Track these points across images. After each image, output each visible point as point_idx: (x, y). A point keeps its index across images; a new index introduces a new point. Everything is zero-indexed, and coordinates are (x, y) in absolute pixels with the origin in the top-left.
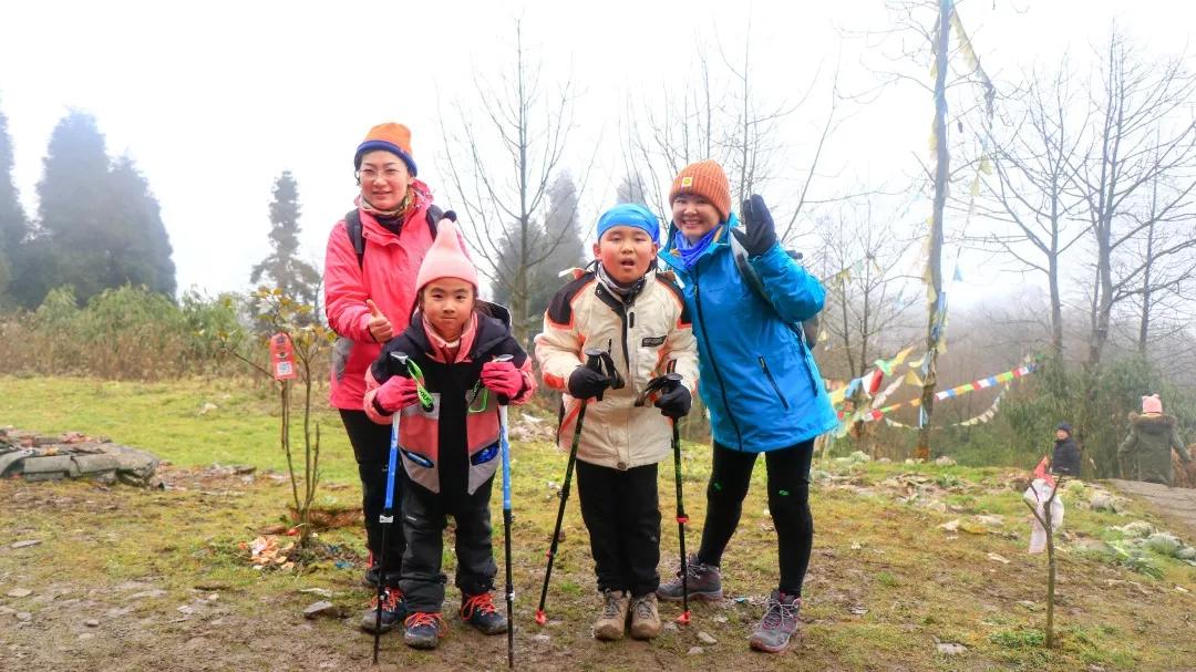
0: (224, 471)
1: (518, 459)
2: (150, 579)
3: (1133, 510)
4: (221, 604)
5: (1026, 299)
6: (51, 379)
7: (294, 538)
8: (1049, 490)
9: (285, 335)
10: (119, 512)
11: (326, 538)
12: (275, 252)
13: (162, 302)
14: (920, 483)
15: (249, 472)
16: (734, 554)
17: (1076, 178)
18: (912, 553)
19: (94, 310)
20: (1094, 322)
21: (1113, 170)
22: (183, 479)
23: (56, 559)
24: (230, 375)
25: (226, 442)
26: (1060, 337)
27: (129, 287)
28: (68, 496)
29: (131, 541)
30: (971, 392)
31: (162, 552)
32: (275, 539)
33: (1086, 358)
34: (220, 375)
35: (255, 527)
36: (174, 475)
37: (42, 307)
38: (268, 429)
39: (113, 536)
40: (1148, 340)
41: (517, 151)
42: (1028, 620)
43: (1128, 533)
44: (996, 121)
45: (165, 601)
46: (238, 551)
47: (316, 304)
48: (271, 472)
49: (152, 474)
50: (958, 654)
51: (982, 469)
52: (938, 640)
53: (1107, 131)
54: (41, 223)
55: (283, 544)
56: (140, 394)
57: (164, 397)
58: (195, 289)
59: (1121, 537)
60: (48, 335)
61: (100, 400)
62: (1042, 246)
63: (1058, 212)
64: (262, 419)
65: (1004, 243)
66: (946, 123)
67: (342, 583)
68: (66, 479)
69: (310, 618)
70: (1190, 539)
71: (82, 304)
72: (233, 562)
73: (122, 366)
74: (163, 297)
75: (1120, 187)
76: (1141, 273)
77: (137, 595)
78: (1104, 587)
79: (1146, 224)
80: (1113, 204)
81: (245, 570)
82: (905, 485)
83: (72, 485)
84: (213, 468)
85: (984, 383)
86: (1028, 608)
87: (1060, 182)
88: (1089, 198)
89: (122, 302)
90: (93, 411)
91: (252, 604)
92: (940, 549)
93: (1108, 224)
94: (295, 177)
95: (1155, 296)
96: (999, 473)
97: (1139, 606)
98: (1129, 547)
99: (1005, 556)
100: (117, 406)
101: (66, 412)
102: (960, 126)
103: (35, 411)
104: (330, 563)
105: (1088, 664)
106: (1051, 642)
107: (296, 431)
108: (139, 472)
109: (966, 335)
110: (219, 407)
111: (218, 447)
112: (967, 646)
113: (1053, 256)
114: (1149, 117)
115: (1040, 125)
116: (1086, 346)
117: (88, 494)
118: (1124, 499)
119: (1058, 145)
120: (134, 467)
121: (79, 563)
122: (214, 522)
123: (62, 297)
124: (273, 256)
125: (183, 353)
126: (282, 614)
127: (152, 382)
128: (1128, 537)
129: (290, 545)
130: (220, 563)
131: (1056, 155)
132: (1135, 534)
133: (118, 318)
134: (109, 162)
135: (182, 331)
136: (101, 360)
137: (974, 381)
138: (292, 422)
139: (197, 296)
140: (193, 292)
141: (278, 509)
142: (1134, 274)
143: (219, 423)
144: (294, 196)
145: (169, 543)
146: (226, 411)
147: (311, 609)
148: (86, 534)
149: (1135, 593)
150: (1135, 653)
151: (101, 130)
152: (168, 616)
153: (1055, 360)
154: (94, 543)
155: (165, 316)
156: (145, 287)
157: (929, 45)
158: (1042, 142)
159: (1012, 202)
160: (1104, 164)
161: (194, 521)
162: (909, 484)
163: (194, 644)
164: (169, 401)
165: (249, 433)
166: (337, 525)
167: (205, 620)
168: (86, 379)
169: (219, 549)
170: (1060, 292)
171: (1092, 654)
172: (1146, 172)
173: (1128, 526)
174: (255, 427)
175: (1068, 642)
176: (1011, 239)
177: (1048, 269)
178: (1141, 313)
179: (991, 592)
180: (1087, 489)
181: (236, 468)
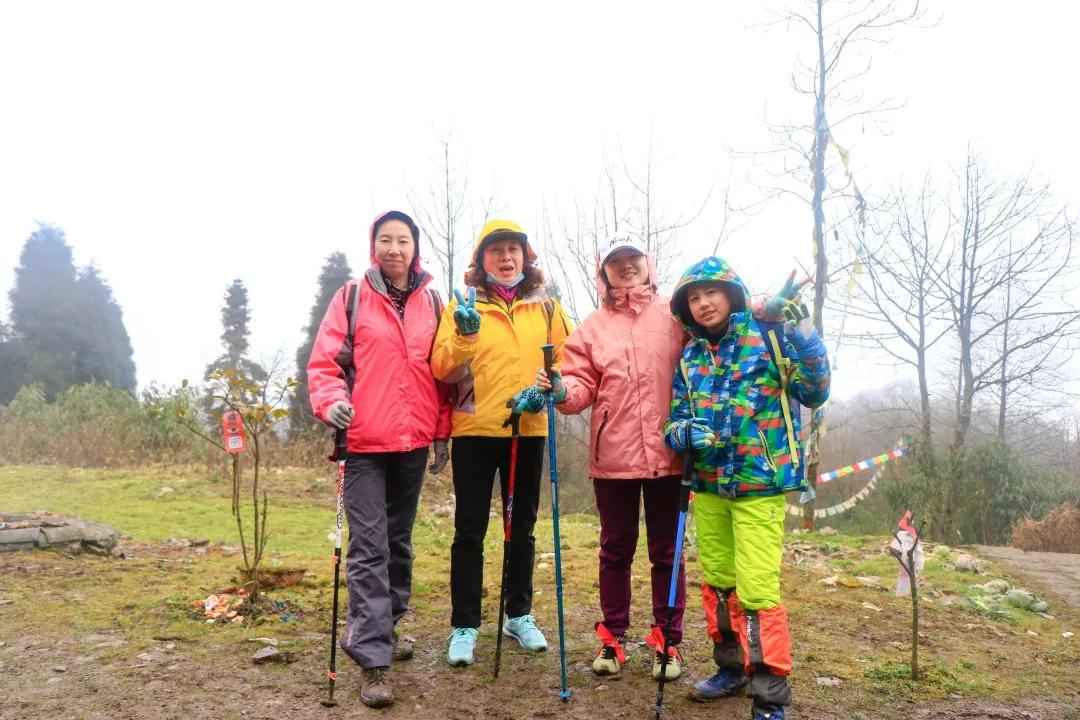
0: (180, 544)
1: (447, 533)
2: (113, 631)
3: (993, 571)
4: (177, 652)
5: (899, 390)
6: (20, 467)
7: (244, 596)
8: (911, 540)
9: (236, 412)
10: (84, 576)
11: (272, 596)
12: (226, 352)
13: (123, 396)
14: (806, 550)
15: (203, 544)
16: (638, 606)
17: (939, 282)
18: (795, 602)
19: (61, 404)
20: (959, 409)
21: (972, 275)
22: (143, 550)
23: (27, 616)
24: (186, 462)
25: (181, 521)
26: (928, 422)
27: (94, 383)
28: (38, 564)
29: (95, 600)
30: (852, 474)
31: (123, 609)
32: (227, 598)
33: (952, 442)
34: (176, 462)
35: (208, 588)
36: (133, 547)
37: (14, 402)
38: (219, 509)
39: (78, 596)
40: (1006, 425)
41: (446, 260)
42: (896, 657)
43: (988, 590)
44: (868, 230)
45: (127, 650)
46: (193, 607)
47: (264, 399)
48: (222, 544)
49: (114, 545)
50: (834, 686)
51: (860, 538)
52: (817, 674)
53: (965, 241)
54: (13, 327)
55: (234, 601)
56: (103, 479)
57: (124, 482)
58: (154, 385)
59: (982, 593)
60: (18, 427)
61: (66, 485)
62: (911, 342)
63: (925, 312)
64: (215, 500)
65: (877, 340)
66: (823, 231)
67: (286, 633)
68: (35, 550)
69: (258, 662)
70: (1043, 596)
71: (50, 399)
72: (188, 617)
73: (86, 454)
74: (125, 393)
75: (979, 290)
76: (998, 366)
77: (101, 645)
78: (964, 631)
79: (1001, 323)
80: (973, 304)
81: (199, 623)
82: (792, 552)
83: (41, 554)
84: (169, 541)
85: (863, 465)
86: (897, 648)
87: (926, 285)
88: (951, 300)
89: (87, 398)
90: (59, 494)
91: (205, 651)
92: (820, 600)
93: (969, 324)
94: (245, 285)
95: (1012, 385)
96: (875, 540)
97: (994, 646)
98: (989, 602)
99: (877, 605)
100: (82, 491)
101: (34, 496)
102: (836, 234)
103: (6, 494)
104: (277, 616)
105: (948, 693)
106: (916, 674)
107: (247, 510)
108: (102, 543)
109: (846, 422)
110: (175, 489)
111: (174, 525)
112: (843, 679)
113: (921, 351)
114: (1002, 229)
115: (907, 235)
116: (952, 430)
117: (55, 562)
118: (985, 562)
119: (923, 252)
120: (98, 538)
121: (48, 619)
122: (171, 584)
123: (32, 393)
124: (225, 356)
125: (143, 442)
126: (234, 660)
127: (113, 468)
128: (988, 594)
129: (240, 601)
130: (177, 617)
131: (922, 262)
132: (994, 590)
133: (83, 412)
134: (75, 272)
135: (142, 423)
136: (67, 449)
137: (854, 464)
138: (242, 502)
139: (156, 392)
140: (153, 388)
141: (228, 573)
142: (992, 367)
143: (174, 504)
144: (244, 302)
145: (129, 602)
146: (181, 494)
147: (259, 655)
148: (53, 594)
149: (991, 635)
150: (990, 684)
151: (68, 243)
152: (128, 662)
153: (925, 443)
154: (61, 602)
155: (127, 410)
156: (108, 384)
157: (807, 163)
158: (910, 251)
159: (884, 303)
160: (964, 270)
161: (153, 583)
162: (796, 551)
163: (154, 685)
164: (129, 485)
165: (203, 513)
166: (283, 584)
167: (163, 665)
168: (53, 467)
169: (176, 606)
170: (928, 384)
171: (952, 684)
172: (1000, 277)
173: (989, 584)
174: (207, 508)
175: (931, 675)
176: (885, 336)
177: (917, 363)
178: (999, 402)
179: (865, 635)
180: (952, 554)
181: (190, 541)
